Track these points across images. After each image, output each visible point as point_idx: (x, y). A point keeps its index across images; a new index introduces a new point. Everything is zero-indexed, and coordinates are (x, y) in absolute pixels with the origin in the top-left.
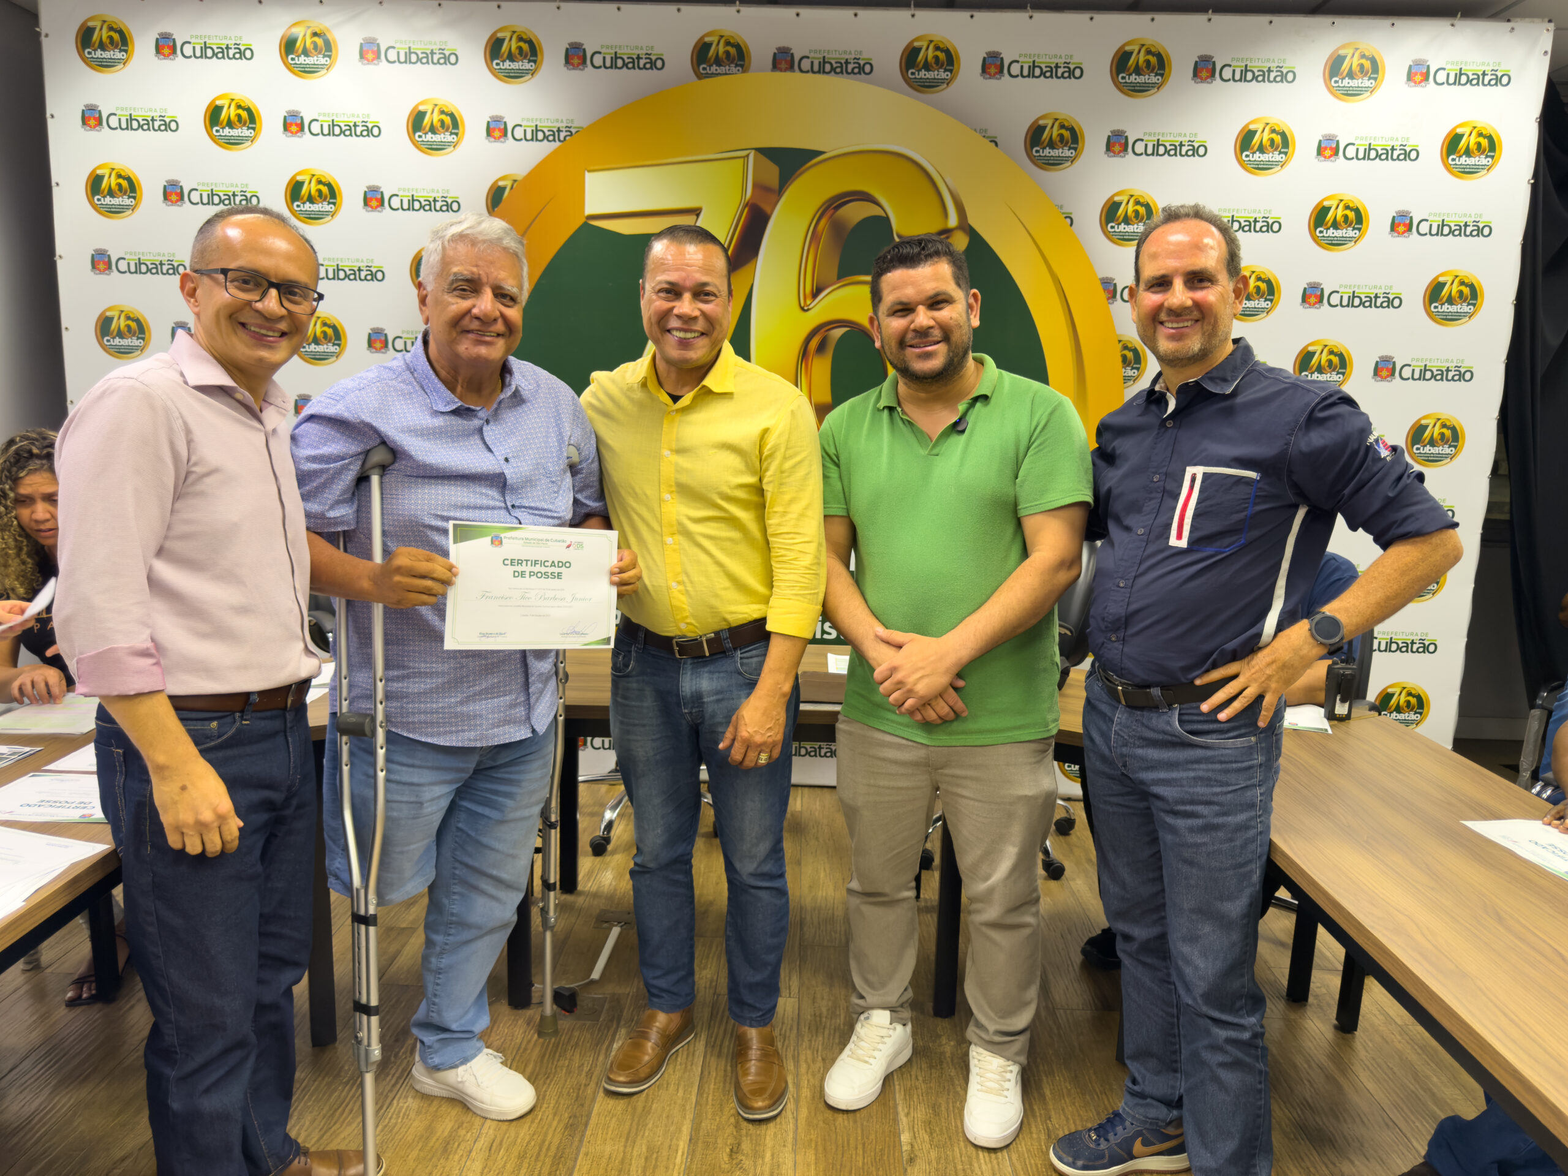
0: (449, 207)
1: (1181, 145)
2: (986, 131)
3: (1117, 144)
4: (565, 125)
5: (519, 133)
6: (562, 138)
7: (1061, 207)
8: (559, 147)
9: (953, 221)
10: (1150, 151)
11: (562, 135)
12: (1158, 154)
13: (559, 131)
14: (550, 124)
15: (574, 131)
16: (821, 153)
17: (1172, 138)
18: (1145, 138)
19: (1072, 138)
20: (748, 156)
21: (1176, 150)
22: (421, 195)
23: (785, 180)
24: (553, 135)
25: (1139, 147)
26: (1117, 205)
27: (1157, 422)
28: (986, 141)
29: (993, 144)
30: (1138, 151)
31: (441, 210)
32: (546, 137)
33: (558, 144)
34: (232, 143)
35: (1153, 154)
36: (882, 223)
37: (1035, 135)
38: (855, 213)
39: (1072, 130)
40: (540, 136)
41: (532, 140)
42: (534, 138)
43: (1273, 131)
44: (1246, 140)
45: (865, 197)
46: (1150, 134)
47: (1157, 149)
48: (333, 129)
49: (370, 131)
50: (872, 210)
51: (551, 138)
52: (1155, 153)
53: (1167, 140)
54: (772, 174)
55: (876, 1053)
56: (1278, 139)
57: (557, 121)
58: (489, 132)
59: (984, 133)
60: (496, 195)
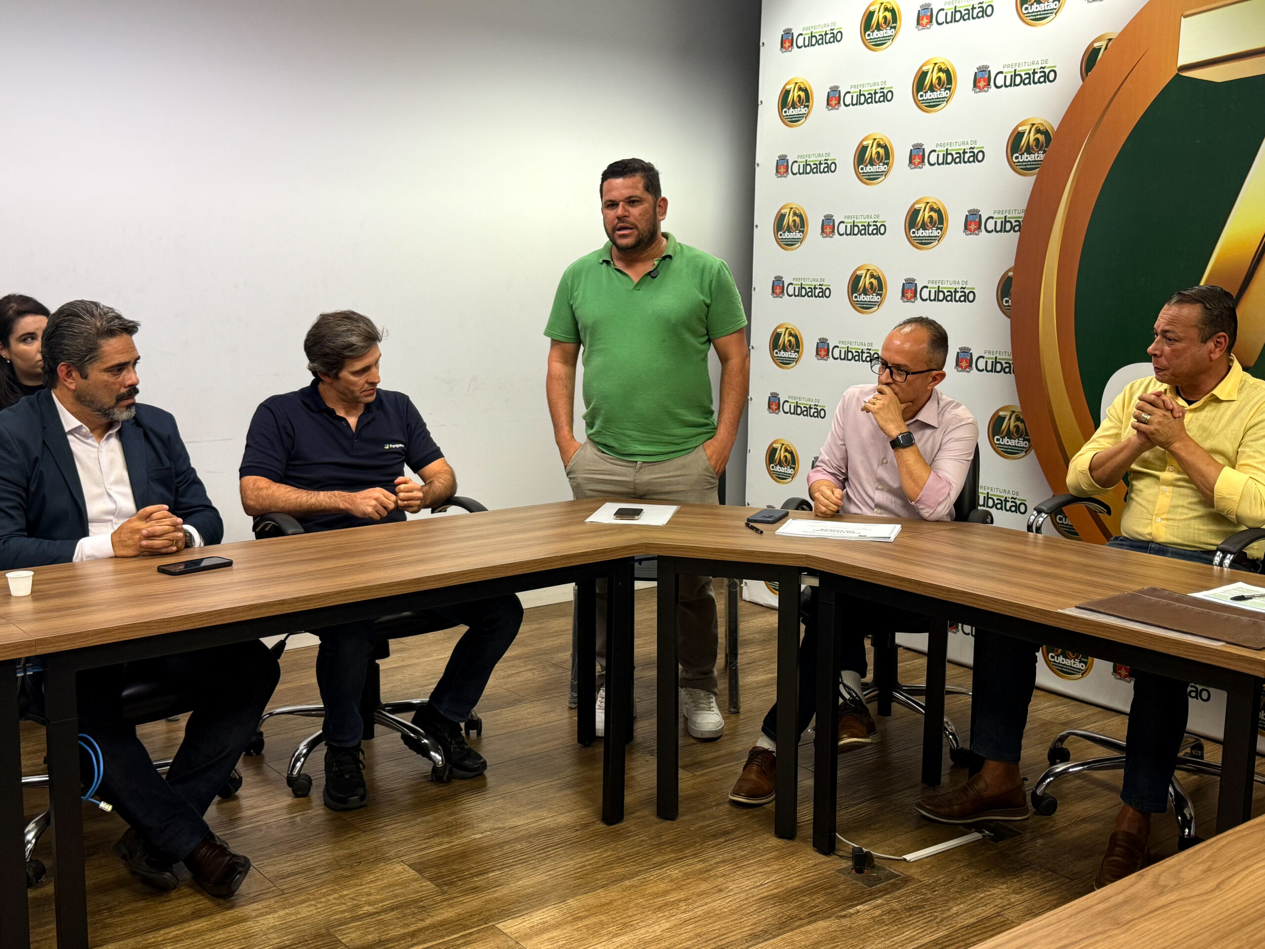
0: (1046, 77)
31: (1039, 81)
49: (985, 11)
60: (1091, 59)
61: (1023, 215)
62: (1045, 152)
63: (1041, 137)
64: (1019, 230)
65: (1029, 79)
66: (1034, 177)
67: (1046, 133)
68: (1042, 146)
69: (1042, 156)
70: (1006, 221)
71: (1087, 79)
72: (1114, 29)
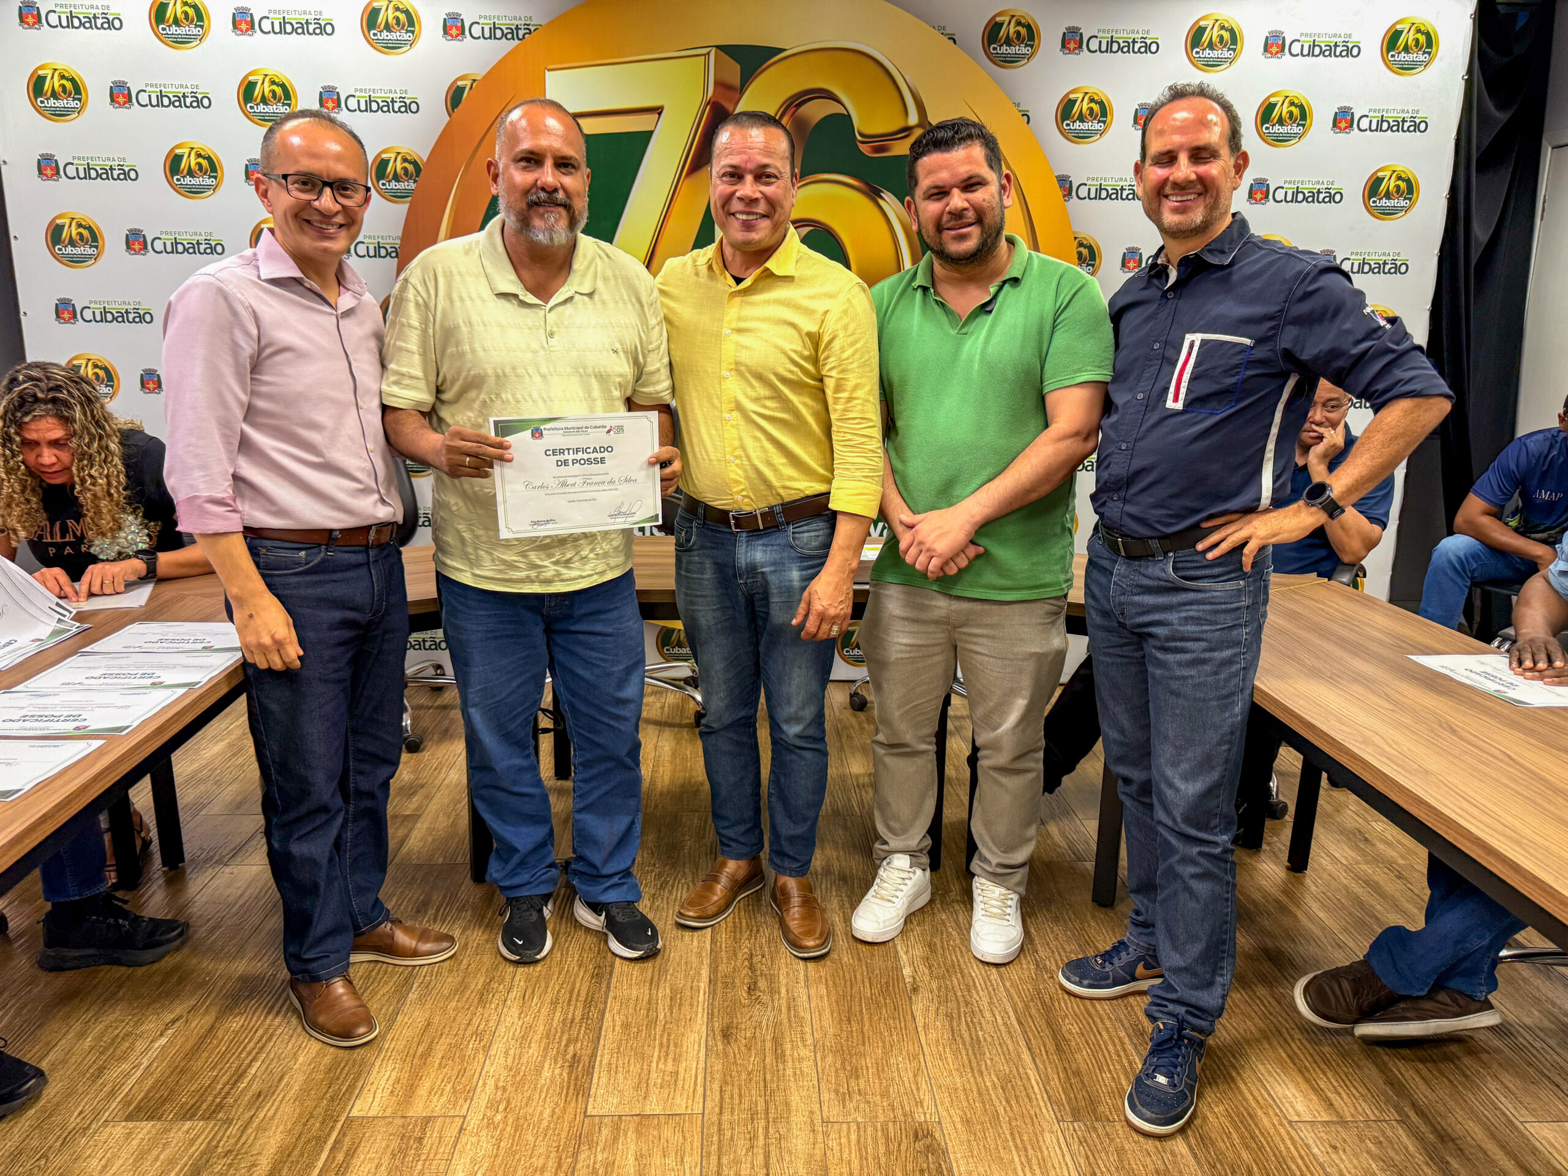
0: (407, 108)
1: (1134, 42)
2: (944, 28)
3: (1072, 41)
4: (523, 22)
5: (476, 31)
6: (521, 36)
7: (1018, 105)
8: (517, 46)
9: (913, 119)
10: (1104, 48)
11: (521, 33)
12: (1111, 51)
13: (517, 28)
14: (508, 22)
15: (532, 29)
16: (783, 50)
17: (1125, 35)
18: (1100, 35)
19: (1029, 35)
20: (708, 53)
21: (1129, 47)
22: (379, 96)
23: (747, 77)
24: (512, 33)
25: (1094, 45)
26: (1073, 102)
27: (1160, 293)
28: (945, 38)
29: (951, 42)
30: (1092, 48)
31: (400, 111)
32: (504, 35)
33: (517, 42)
34: (180, 42)
35: (1107, 51)
36: (845, 120)
37: (993, 33)
38: (816, 111)
39: (1029, 27)
40: (499, 33)
41: (490, 38)
42: (492, 36)
43: (1222, 28)
44: (1196, 37)
45: (826, 95)
46: (1104, 31)
47: (1111, 46)
48: (284, 27)
49: (323, 29)
50: (834, 108)
51: (509, 36)
52: (1109, 50)
53: (1121, 37)
54: (733, 72)
55: (898, 893)
56: (1226, 35)
57: (515, 18)
58: (446, 30)
59: (941, 29)
60: (455, 97)
61: (399, 241)
62: (415, 181)
63: (410, 167)
64: (397, 256)
65: (387, 106)
66: (407, 205)
67: (415, 163)
68: (412, 175)
69: (413, 186)
70: (379, 247)
71: (453, 115)
72: (480, 73)
